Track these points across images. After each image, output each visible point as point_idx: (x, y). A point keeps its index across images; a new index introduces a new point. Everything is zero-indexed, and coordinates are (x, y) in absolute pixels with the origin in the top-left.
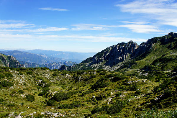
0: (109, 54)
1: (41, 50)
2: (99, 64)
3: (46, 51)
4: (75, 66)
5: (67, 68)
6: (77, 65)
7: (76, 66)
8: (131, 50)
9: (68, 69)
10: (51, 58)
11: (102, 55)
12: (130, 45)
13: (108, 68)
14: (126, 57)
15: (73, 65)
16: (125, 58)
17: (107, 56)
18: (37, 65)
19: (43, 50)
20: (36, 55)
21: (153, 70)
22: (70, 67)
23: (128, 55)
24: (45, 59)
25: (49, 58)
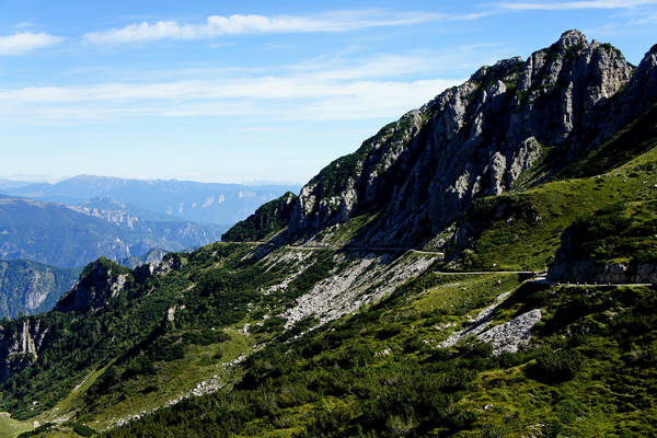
0: (396, 164)
1: (104, 180)
2: (319, 238)
3: (135, 185)
4: (176, 266)
5: (122, 279)
6: (191, 257)
7: (184, 261)
8: (562, 111)
9: (127, 285)
10: (160, 228)
11: (352, 174)
12: (558, 66)
13: (370, 268)
14: (516, 168)
15: (166, 259)
16: (507, 177)
17: (381, 175)
18: (42, 269)
19: (121, 181)
20: (63, 208)
21: (622, 262)
22: (141, 274)
23: (533, 157)
24: (120, 231)
25: (148, 223)
